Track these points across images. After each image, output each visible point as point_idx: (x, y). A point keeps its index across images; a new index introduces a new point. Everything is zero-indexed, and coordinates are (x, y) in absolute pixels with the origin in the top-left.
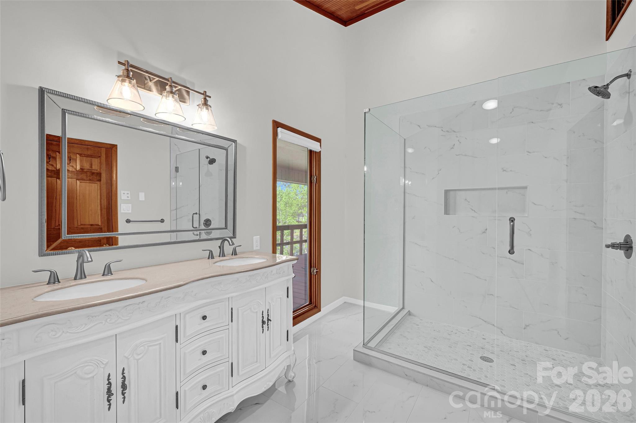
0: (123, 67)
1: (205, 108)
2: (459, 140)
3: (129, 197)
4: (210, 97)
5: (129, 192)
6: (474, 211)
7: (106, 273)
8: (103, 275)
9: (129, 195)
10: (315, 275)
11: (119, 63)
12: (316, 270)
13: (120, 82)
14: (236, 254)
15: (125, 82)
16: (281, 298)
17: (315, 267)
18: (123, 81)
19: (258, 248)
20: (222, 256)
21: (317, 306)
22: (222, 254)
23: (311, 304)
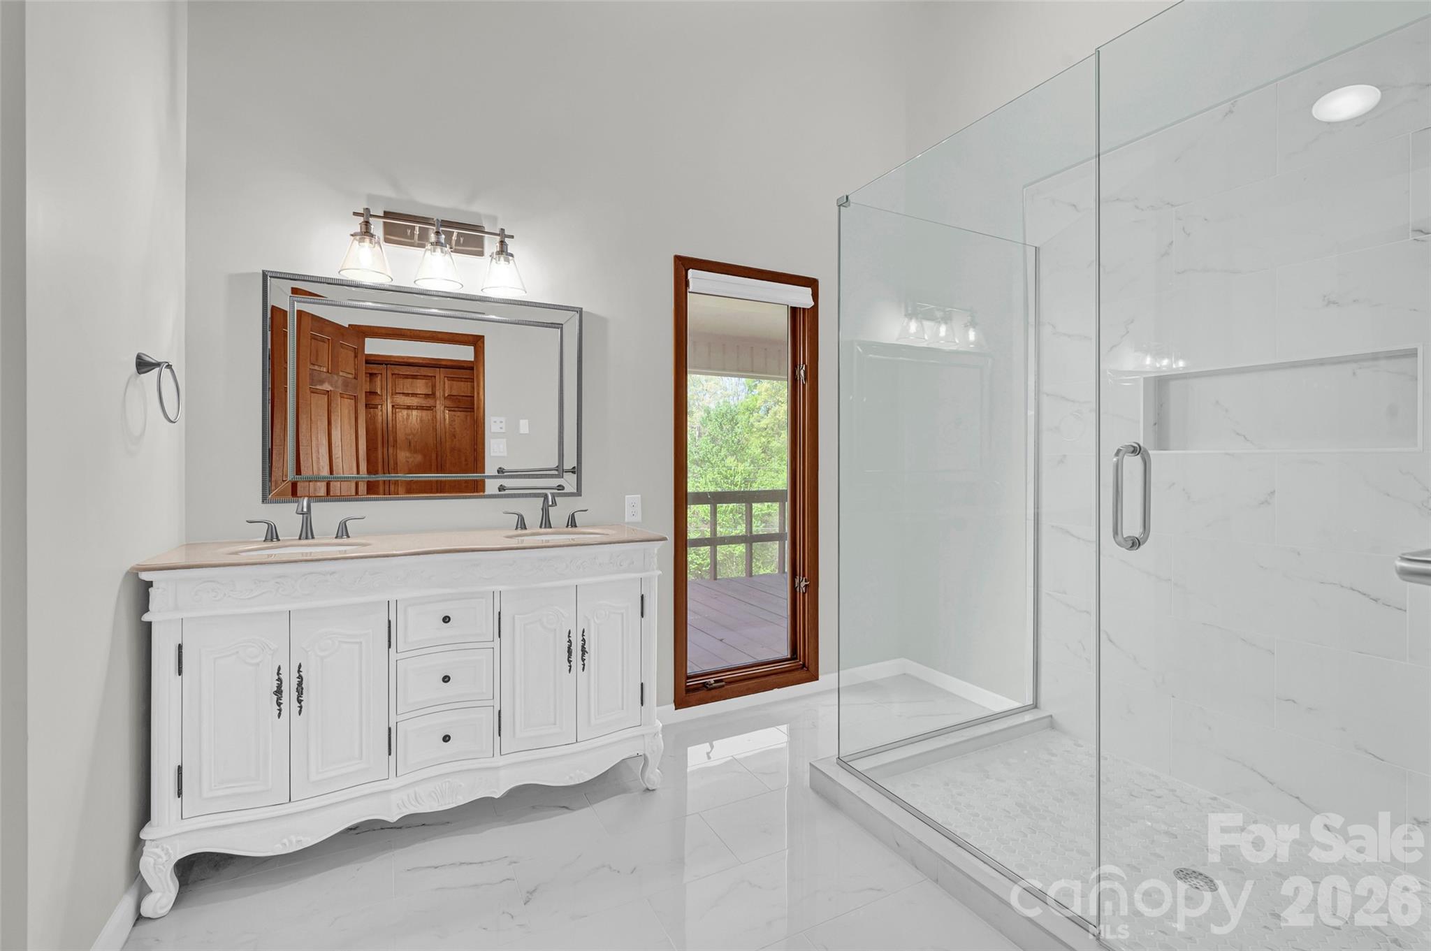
0: (361, 219)
1: (502, 259)
2: (1184, 229)
3: (504, 428)
4: (512, 237)
5: (503, 419)
6: (1244, 437)
7: (340, 534)
8: (336, 538)
9: (503, 425)
10: (804, 594)
11: (355, 214)
12: (806, 581)
13: (357, 242)
14: (574, 525)
15: (364, 242)
16: (622, 614)
17: (804, 576)
18: (361, 241)
19: (638, 518)
20: (545, 527)
21: (807, 664)
22: (546, 522)
23: (796, 659)
